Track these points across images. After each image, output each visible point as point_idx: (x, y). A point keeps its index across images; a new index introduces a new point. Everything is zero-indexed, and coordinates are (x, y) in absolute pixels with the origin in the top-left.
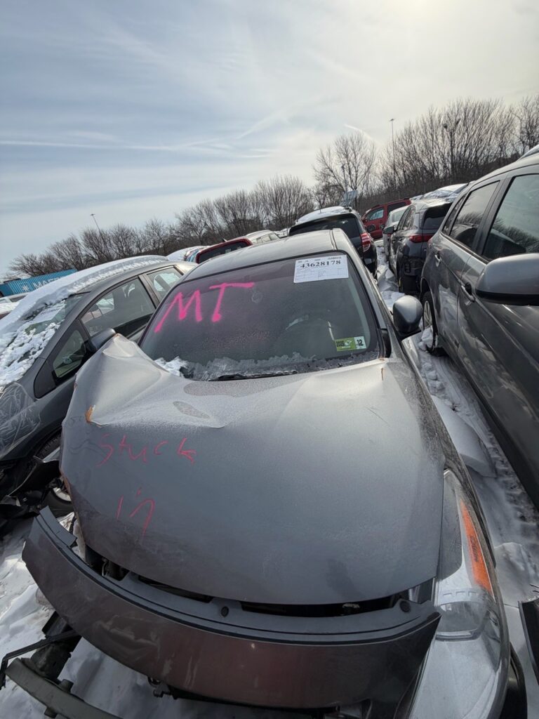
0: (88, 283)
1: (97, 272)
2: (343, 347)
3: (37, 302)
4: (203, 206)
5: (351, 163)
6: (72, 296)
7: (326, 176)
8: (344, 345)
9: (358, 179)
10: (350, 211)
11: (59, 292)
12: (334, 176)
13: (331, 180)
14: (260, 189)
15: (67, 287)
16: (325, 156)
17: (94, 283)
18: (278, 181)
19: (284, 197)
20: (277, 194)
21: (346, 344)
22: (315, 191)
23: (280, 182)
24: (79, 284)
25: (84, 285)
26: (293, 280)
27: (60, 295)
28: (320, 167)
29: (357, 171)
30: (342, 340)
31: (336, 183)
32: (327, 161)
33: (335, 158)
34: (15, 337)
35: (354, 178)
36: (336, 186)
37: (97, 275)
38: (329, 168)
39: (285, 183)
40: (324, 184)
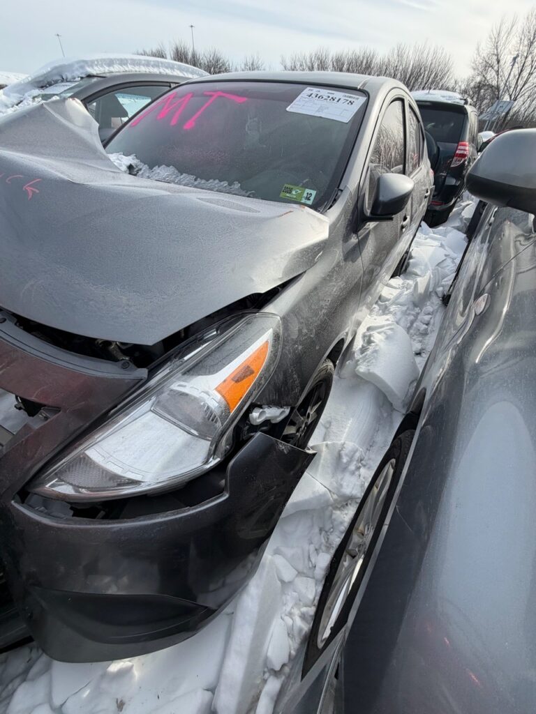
0: (112, 69)
1: (127, 60)
2: (288, 195)
3: (53, 70)
4: (318, 59)
5: (529, 58)
6: (90, 76)
7: (488, 66)
8: (290, 193)
9: (526, 86)
10: (466, 103)
11: (76, 66)
12: (497, 72)
13: (491, 76)
14: (395, 56)
15: (86, 62)
16: (502, 35)
17: (119, 72)
18: (423, 53)
19: (420, 80)
20: (412, 74)
21: (294, 192)
22: (463, 88)
23: (425, 56)
24: (102, 66)
25: (107, 69)
26: (287, 107)
27: (77, 70)
28: (486, 49)
29: (530, 74)
30: (291, 187)
31: (494, 83)
32: (501, 43)
33: (514, 40)
34: (21, 101)
35: (521, 83)
36: (492, 87)
37: (126, 64)
38: (497, 55)
39: (430, 59)
40: (478, 79)
